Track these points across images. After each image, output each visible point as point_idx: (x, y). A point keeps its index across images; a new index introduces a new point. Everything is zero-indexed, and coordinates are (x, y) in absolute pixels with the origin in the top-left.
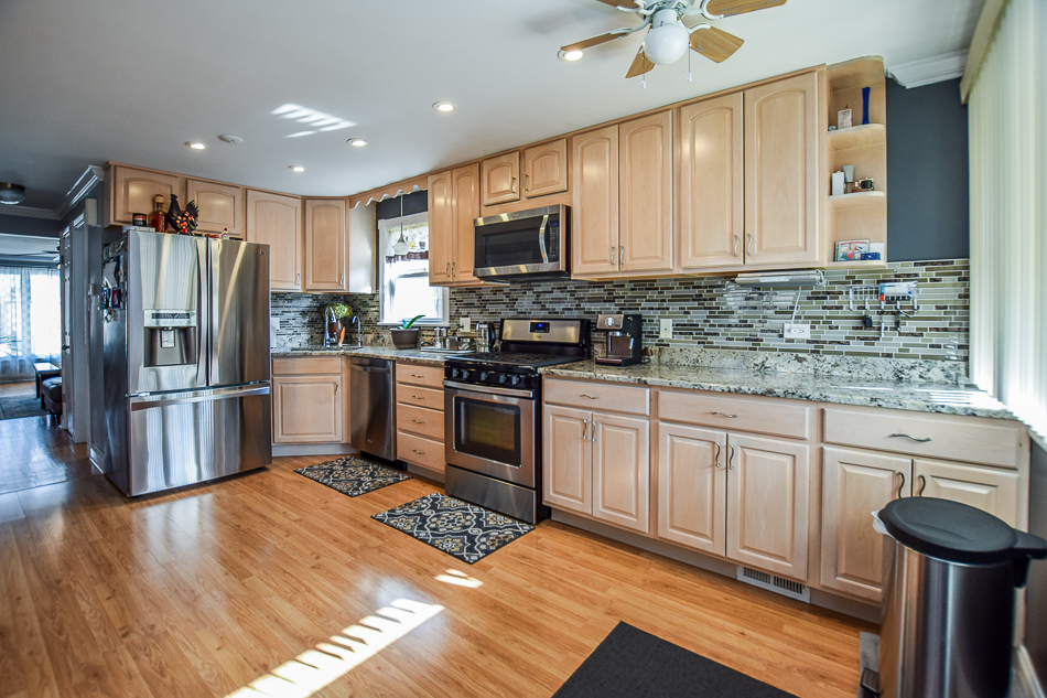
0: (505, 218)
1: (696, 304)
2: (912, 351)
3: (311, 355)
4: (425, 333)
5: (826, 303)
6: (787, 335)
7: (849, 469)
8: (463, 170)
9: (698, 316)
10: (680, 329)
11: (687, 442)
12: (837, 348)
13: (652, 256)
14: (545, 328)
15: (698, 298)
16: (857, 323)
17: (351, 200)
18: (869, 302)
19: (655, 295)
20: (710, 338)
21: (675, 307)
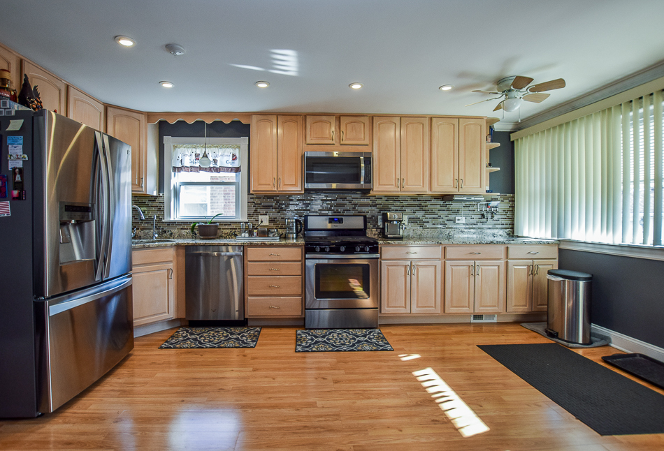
0: (335, 154)
1: (418, 208)
2: (497, 226)
3: (149, 247)
4: (221, 227)
5: (471, 208)
6: (457, 222)
7: (516, 267)
8: (289, 118)
9: (420, 214)
10: (411, 220)
11: (458, 268)
12: (474, 226)
13: (416, 185)
14: (340, 221)
15: (420, 206)
16: (480, 216)
17: (150, 116)
18: (484, 208)
19: (399, 203)
20: (425, 224)
21: (408, 210)
